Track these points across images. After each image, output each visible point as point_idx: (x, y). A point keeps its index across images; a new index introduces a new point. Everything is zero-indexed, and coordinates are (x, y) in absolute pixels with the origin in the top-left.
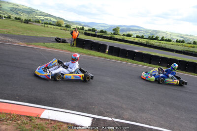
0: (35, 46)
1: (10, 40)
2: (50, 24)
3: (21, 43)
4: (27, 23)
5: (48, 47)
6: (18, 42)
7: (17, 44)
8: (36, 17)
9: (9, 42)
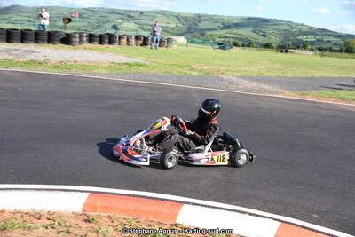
0: (317, 97)
1: (266, 87)
2: (331, 50)
3: (287, 92)
4: (286, 52)
5: (342, 99)
6: (282, 91)
7: (280, 96)
8: (300, 38)
9: (266, 91)
